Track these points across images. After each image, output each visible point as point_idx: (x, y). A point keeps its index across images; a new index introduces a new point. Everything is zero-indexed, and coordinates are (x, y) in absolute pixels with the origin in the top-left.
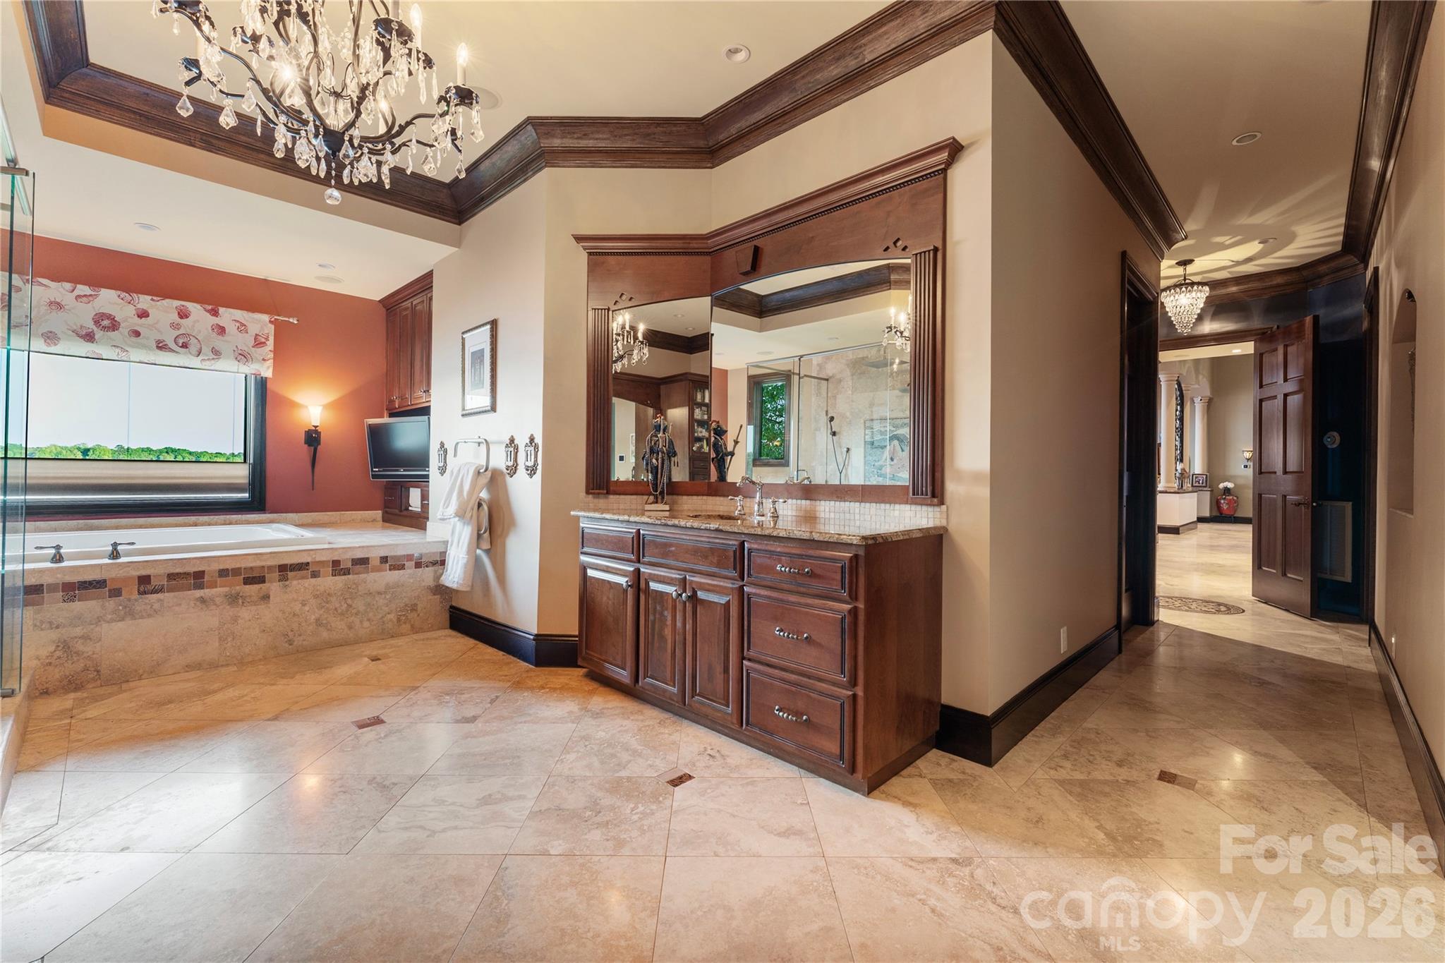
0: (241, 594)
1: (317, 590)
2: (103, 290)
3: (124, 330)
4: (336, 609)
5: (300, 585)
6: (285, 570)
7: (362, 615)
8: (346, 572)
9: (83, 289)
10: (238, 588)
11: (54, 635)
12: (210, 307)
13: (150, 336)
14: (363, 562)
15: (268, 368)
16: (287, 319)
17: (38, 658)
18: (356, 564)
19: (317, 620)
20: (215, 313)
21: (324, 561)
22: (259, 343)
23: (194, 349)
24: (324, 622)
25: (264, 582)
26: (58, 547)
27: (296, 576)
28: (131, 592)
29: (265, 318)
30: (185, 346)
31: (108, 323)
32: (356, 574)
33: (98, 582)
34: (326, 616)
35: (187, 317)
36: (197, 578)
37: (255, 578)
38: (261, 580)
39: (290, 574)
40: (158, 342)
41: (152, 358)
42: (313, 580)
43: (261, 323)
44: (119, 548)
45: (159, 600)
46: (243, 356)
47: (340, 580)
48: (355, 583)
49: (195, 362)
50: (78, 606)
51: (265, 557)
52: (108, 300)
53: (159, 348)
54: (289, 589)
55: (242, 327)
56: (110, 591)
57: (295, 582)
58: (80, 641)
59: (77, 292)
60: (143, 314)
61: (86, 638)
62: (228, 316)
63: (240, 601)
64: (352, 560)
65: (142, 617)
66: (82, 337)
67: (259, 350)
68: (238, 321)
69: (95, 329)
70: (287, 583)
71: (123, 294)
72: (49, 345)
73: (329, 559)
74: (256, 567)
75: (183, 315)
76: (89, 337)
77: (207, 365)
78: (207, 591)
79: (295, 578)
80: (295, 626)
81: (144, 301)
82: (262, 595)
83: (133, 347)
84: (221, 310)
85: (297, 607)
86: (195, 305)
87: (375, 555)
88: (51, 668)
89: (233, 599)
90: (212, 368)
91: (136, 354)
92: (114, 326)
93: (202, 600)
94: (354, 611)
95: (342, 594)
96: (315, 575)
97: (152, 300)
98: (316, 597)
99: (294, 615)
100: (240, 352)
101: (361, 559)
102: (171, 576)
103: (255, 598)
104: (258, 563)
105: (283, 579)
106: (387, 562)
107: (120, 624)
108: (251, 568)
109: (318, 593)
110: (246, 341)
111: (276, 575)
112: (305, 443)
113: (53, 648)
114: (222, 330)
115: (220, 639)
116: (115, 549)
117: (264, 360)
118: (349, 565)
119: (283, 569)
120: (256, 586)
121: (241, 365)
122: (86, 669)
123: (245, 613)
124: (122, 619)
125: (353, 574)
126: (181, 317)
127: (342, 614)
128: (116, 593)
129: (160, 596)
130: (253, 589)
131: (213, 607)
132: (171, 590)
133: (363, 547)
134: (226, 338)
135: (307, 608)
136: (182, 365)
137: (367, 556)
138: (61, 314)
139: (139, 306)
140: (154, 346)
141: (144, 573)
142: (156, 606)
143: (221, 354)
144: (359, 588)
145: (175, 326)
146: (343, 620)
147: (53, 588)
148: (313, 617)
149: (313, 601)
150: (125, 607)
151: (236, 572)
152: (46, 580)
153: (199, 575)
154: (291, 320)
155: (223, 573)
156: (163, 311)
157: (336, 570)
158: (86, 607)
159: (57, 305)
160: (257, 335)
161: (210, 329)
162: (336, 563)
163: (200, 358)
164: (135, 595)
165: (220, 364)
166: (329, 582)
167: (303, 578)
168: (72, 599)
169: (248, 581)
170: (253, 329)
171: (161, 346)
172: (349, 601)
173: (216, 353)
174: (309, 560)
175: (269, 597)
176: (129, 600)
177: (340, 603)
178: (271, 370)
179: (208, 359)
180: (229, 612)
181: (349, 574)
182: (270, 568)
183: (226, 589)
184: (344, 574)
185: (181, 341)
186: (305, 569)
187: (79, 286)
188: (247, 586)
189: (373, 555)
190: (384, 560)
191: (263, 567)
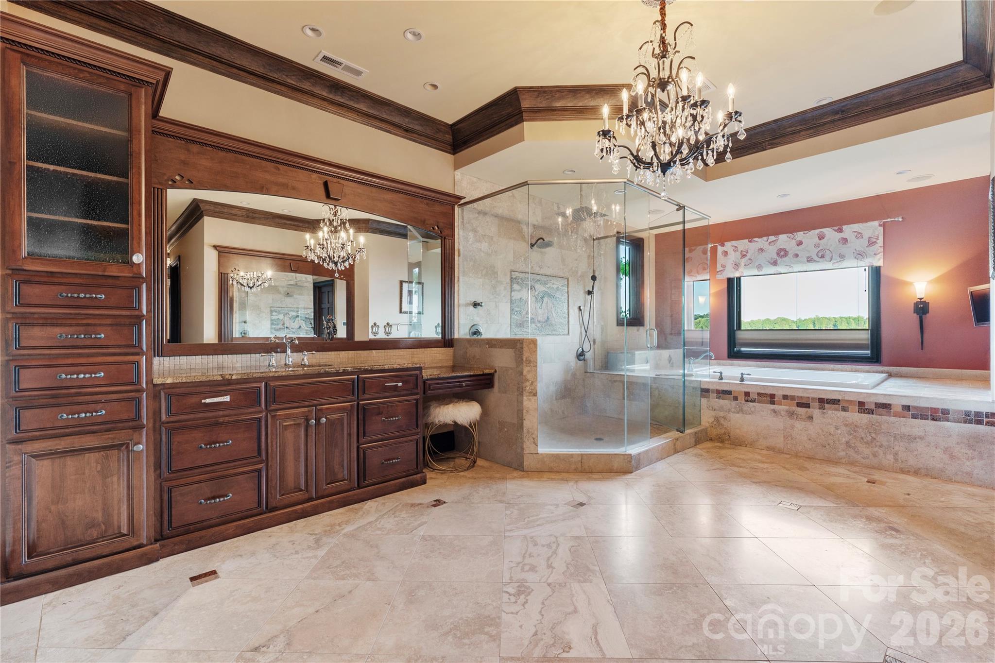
0: (795, 412)
1: (847, 421)
2: (780, 236)
3: (790, 255)
4: (862, 438)
5: (833, 415)
6: (824, 402)
7: (886, 448)
8: (870, 412)
9: (772, 238)
10: (793, 408)
11: (713, 413)
12: (837, 228)
13: (803, 255)
14: (886, 406)
15: (879, 259)
16: (893, 219)
17: (708, 422)
18: (879, 407)
19: (847, 443)
20: (840, 231)
21: (852, 401)
22: (871, 243)
23: (827, 257)
24: (853, 445)
25: (809, 407)
26: (721, 373)
27: (831, 408)
28: (742, 398)
29: (876, 223)
30: (823, 257)
31: (783, 253)
32: (879, 415)
33: (729, 391)
34: (854, 441)
35: (823, 238)
36: (771, 398)
37: (804, 404)
38: (807, 406)
39: (827, 406)
40: (808, 258)
41: (805, 268)
42: (843, 413)
43: (873, 228)
44: (744, 376)
45: (754, 406)
46: (860, 255)
47: (865, 418)
48: (877, 422)
49: (829, 265)
50: (721, 402)
51: (810, 391)
52: (783, 240)
53: (808, 261)
54: (826, 416)
55: (859, 235)
56: (733, 397)
57: (830, 412)
58: (723, 419)
59: (769, 241)
60: (800, 243)
61: (724, 418)
62: (849, 230)
63: (795, 417)
64: (875, 403)
65: (746, 414)
66: (771, 264)
67: (872, 248)
68: (856, 232)
69: (777, 258)
70: (825, 411)
71: (790, 235)
72: (759, 271)
73: (855, 399)
74: (804, 397)
75: (821, 237)
76: (775, 263)
77: (836, 266)
78: (776, 406)
79: (830, 409)
80: (831, 442)
81: (800, 235)
82: (808, 416)
83: (794, 264)
84: (844, 227)
85: (832, 430)
86: (828, 229)
87: (897, 403)
88: (713, 429)
89: (791, 414)
90: (840, 267)
91: (797, 268)
92: (786, 254)
93: (774, 411)
94: (878, 444)
95: (867, 428)
96: (844, 409)
97: (804, 233)
98: (846, 425)
99: (830, 434)
100: (858, 252)
101: (883, 404)
102: (759, 394)
103: (804, 417)
104: (805, 395)
105: (822, 408)
106: (909, 410)
107: (737, 415)
108: (801, 397)
109: (847, 423)
110: (860, 244)
111: (817, 404)
112: (914, 313)
113: (713, 420)
114: (845, 241)
115: (784, 437)
116: (742, 376)
117: (875, 254)
118: (873, 407)
119: (821, 401)
120: (804, 409)
121: (859, 261)
122: (725, 434)
123: (799, 425)
124: (738, 413)
125: (877, 415)
126: (820, 239)
127: (867, 443)
128: (736, 398)
129: (754, 404)
130: (802, 411)
131: (780, 417)
132: (759, 402)
133: (885, 395)
134: (848, 245)
135: (839, 432)
136: (821, 269)
137: (889, 402)
138: (763, 254)
139: (798, 239)
140: (806, 260)
141: (747, 390)
142: (753, 409)
143: (845, 256)
144: (882, 427)
145: (817, 246)
146: (868, 448)
147: (713, 391)
148: (844, 440)
149: (843, 428)
150: (739, 407)
151: (793, 398)
152: (711, 387)
153: (772, 396)
154: (897, 219)
155: (785, 397)
156: (810, 238)
157: (861, 409)
158: (725, 403)
159: (761, 250)
160: (869, 238)
161: (837, 241)
162: (861, 404)
163: (832, 262)
164: (743, 402)
165: (845, 264)
166: (855, 416)
167: (836, 410)
168: (719, 398)
169: (799, 405)
170: (867, 234)
171: (810, 260)
172: (873, 435)
173: (842, 257)
174: (840, 398)
175: (813, 418)
176: (741, 403)
177: (865, 434)
178: (881, 261)
179: (837, 262)
180: (790, 422)
181: (873, 414)
182: (813, 399)
183: (787, 407)
184: (869, 413)
185: (820, 254)
186: (837, 404)
187: (770, 237)
188: (799, 408)
189: (894, 403)
190: (907, 408)
191: (808, 398)
